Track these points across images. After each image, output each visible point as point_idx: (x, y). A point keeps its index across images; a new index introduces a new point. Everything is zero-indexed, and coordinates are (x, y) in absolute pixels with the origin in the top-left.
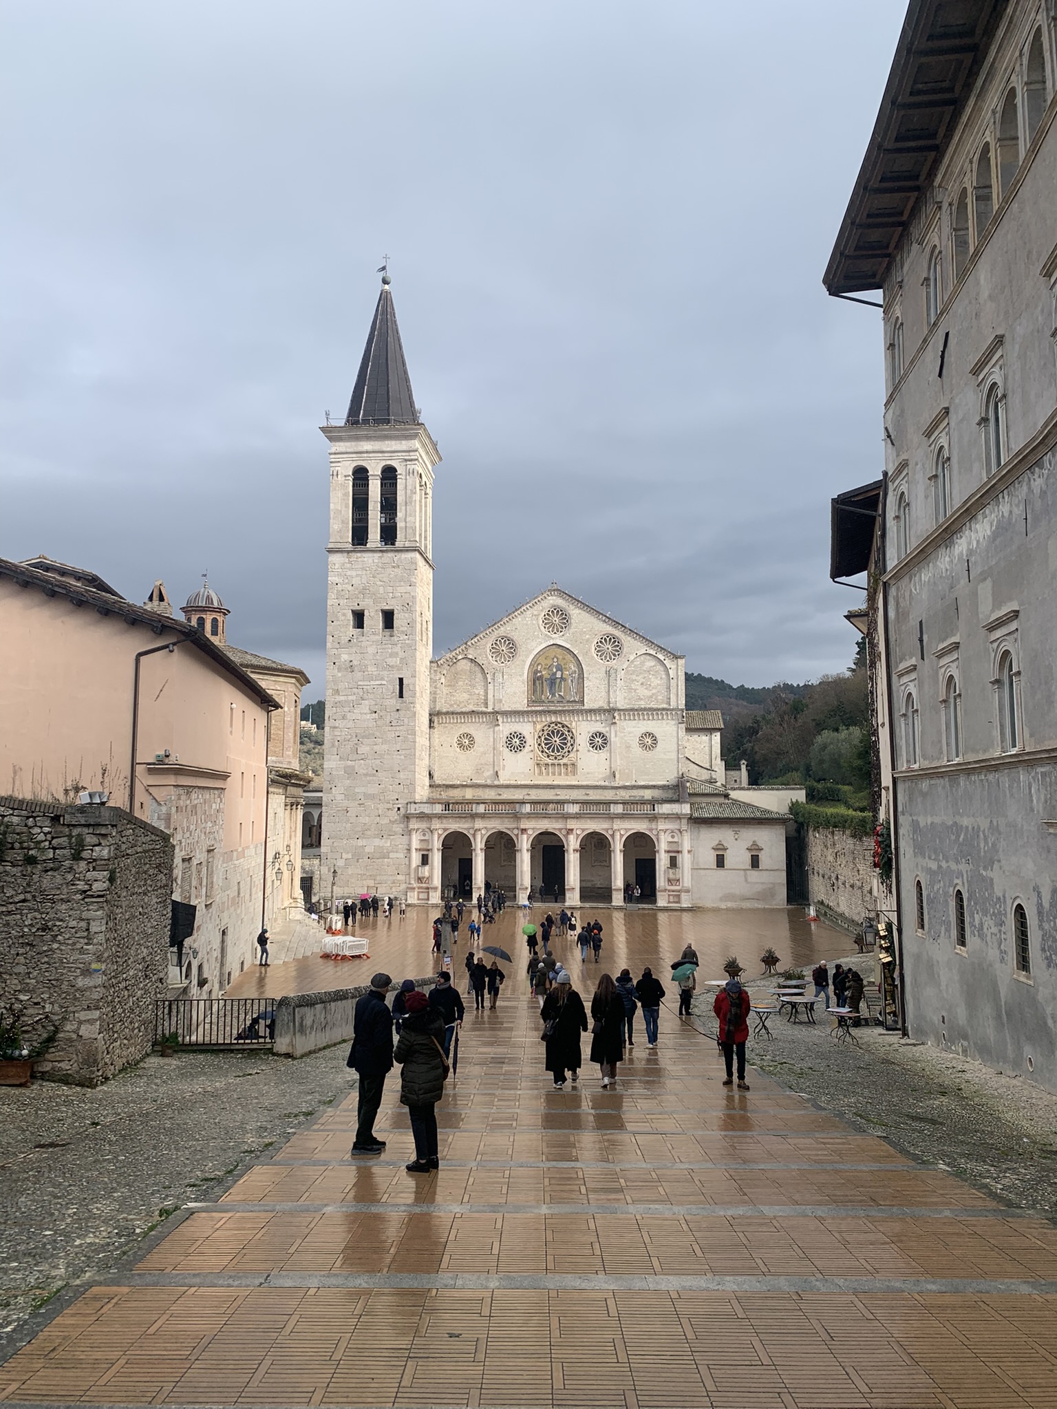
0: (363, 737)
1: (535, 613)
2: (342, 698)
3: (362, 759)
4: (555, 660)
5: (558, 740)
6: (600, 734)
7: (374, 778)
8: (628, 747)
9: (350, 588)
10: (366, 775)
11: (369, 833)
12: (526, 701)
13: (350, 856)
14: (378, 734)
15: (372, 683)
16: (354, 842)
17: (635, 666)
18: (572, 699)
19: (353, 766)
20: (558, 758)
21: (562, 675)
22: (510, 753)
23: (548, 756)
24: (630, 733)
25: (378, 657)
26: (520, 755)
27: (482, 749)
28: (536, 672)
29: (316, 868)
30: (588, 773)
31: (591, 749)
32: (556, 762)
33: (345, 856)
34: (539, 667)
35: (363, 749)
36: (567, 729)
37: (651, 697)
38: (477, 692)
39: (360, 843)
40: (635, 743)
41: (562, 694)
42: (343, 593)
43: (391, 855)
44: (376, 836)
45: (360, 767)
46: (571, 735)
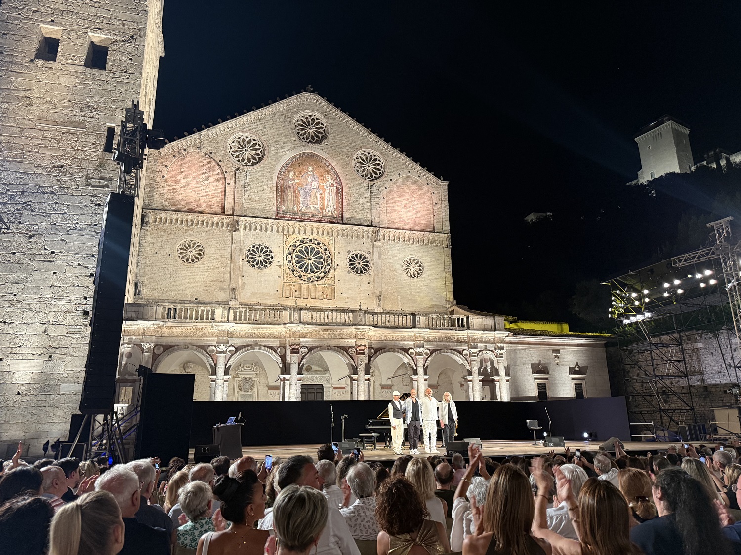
4: (310, 169)
5: (311, 258)
6: (361, 256)
8: (393, 272)
11: (24, 350)
12: (274, 210)
17: (398, 186)
18: (330, 214)
20: (313, 279)
21: (318, 186)
22: (252, 269)
23: (300, 277)
24: (394, 256)
26: (264, 272)
28: (287, 179)
30: (348, 298)
31: (351, 271)
32: (310, 283)
34: (291, 174)
36: (323, 247)
37: (415, 220)
40: (399, 269)
41: (318, 207)
44: (37, 356)
46: (328, 254)
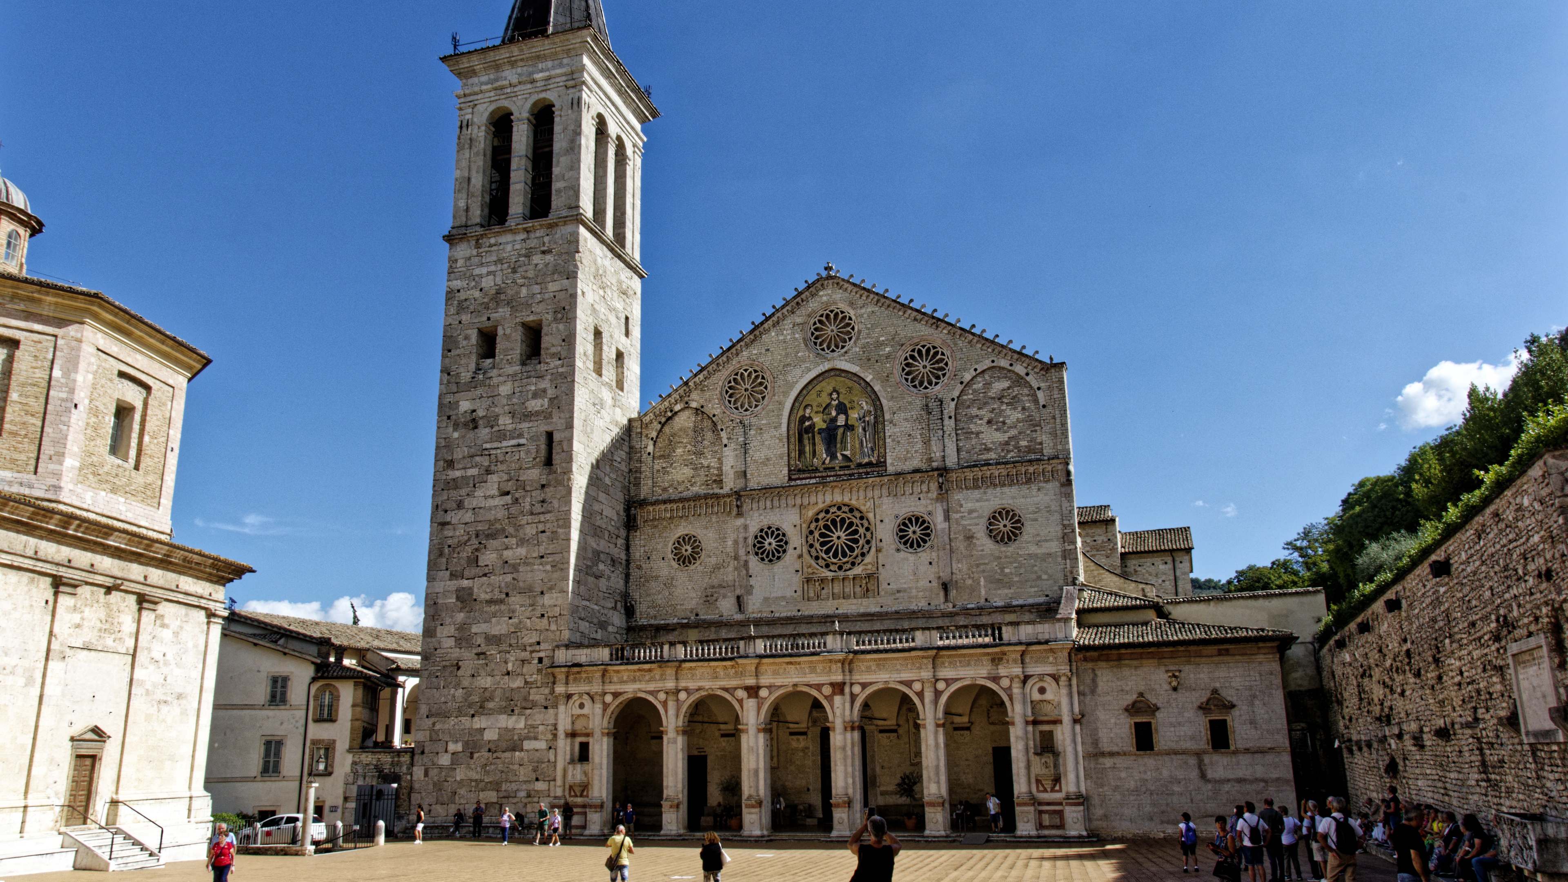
0: (489, 536)
1: (799, 320)
2: (458, 474)
3: (485, 575)
4: (835, 396)
5: (842, 534)
6: (918, 520)
7: (503, 607)
8: (969, 538)
9: (477, 294)
10: (490, 602)
11: (491, 705)
12: (785, 471)
13: (459, 747)
14: (511, 530)
15: (505, 444)
16: (466, 721)
17: (975, 391)
18: (866, 460)
19: (471, 589)
20: (845, 567)
21: (847, 419)
22: (761, 565)
23: (827, 566)
24: (971, 512)
25: (515, 400)
26: (778, 567)
27: (713, 560)
28: (803, 419)
29: (404, 769)
30: (898, 591)
31: (902, 547)
32: (841, 574)
33: (452, 747)
34: (808, 411)
35: (488, 558)
36: (858, 515)
37: (1007, 443)
38: (705, 463)
39: (479, 723)
40: (980, 532)
41: (848, 453)
42: (465, 304)
43: (527, 745)
44: (502, 710)
45: (482, 590)
46: (866, 524)
